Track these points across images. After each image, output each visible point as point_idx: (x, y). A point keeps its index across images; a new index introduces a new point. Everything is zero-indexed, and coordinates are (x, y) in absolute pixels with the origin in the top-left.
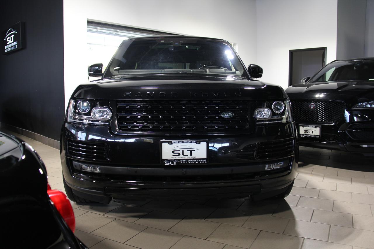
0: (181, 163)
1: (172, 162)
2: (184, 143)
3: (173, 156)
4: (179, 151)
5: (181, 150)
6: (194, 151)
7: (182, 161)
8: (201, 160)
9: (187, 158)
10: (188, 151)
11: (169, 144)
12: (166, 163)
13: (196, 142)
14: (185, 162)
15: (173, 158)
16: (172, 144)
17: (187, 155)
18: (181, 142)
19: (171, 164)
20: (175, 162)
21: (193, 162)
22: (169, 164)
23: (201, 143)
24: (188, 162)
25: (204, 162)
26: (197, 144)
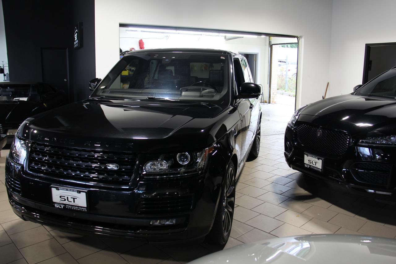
0: (67, 207)
1: (60, 205)
2: (67, 190)
3: (61, 200)
4: (65, 197)
5: (66, 197)
6: (76, 199)
7: (67, 206)
8: (82, 208)
9: (71, 204)
10: (71, 198)
11: (56, 189)
12: (55, 205)
13: (77, 191)
14: (70, 207)
15: (61, 202)
16: (58, 190)
17: (71, 202)
18: (65, 189)
19: (59, 207)
20: (62, 206)
21: (76, 208)
22: (58, 207)
23: (81, 193)
24: (72, 208)
25: (85, 210)
26: (78, 193)
